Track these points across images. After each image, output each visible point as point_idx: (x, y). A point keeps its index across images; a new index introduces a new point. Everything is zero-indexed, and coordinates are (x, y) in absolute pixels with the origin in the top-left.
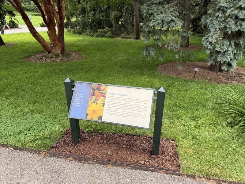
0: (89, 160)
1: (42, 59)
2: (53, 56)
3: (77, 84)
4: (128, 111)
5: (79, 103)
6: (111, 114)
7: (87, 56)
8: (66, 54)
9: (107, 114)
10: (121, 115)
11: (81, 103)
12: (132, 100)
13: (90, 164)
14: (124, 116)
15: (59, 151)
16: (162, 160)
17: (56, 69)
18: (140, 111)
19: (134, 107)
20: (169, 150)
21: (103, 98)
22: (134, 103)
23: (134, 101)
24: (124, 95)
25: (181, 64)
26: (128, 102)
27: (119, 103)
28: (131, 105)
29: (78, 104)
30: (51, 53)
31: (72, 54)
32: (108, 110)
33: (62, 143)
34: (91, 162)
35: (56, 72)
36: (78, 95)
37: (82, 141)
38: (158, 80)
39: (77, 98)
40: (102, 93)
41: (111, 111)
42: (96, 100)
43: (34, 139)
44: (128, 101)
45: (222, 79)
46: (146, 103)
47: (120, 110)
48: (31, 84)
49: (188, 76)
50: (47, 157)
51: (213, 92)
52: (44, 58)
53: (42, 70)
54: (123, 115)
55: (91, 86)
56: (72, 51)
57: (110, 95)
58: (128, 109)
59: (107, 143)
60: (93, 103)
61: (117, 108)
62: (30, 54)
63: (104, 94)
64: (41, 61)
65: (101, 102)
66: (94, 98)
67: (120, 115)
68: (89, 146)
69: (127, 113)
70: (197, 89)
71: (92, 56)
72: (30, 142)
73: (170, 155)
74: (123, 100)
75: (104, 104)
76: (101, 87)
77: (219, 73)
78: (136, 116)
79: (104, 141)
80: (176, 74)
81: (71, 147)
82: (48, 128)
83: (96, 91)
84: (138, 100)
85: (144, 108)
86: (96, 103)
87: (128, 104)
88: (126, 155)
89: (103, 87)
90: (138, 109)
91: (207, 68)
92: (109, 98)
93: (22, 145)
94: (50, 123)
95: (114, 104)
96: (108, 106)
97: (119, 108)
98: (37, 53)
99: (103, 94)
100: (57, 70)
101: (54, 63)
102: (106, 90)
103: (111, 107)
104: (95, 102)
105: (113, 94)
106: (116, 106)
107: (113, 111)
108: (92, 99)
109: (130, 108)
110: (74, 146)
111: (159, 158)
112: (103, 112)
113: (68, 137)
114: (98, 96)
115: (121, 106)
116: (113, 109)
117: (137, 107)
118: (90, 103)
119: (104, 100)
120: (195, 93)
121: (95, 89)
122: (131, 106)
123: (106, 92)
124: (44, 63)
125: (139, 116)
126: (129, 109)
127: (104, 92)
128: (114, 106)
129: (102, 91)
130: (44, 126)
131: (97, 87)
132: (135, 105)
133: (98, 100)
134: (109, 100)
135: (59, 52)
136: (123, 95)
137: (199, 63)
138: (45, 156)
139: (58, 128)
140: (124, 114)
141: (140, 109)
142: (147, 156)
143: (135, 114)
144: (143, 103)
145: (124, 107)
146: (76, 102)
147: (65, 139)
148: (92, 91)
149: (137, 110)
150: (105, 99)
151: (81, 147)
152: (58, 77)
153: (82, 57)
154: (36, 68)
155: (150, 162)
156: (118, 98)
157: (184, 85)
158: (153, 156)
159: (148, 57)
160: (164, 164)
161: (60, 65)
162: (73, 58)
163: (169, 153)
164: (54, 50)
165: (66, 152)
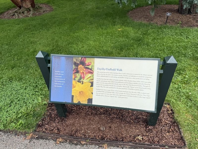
0: (82, 141)
1: (14, 14)
2: (25, 11)
3: (54, 58)
4: (124, 90)
5: (60, 83)
6: (103, 95)
7: (57, 7)
8: (37, 8)
9: (98, 95)
10: (116, 96)
11: (63, 83)
12: (130, 75)
13: (83, 145)
14: (120, 96)
15: (46, 129)
16: (161, 131)
17: (29, 26)
18: (142, 89)
19: (132, 84)
20: (165, 117)
21: (90, 75)
22: (133, 80)
23: (133, 77)
24: (118, 70)
25: (153, 10)
26: (124, 79)
27: (112, 81)
28: (129, 82)
29: (59, 85)
30: (22, 8)
31: (43, 7)
32: (99, 90)
33: (48, 119)
34: (84, 143)
35: (30, 29)
36: (56, 73)
37: (69, 113)
38: (131, 29)
39: (57, 77)
40: (88, 68)
41: (103, 91)
42: (81, 78)
43: (16, 117)
44: (124, 77)
45: (192, 22)
46: (148, 78)
47: (115, 89)
48: (7, 44)
49: (159, 21)
50: (34, 140)
51: (188, 38)
52: (16, 14)
53: (17, 27)
54: (118, 96)
55: (72, 60)
56: (43, 4)
57: (99, 71)
58: (124, 88)
59: (96, 114)
60: (79, 82)
61: (110, 87)
62: (2, 11)
63: (91, 69)
64: (14, 17)
65: (88, 80)
66: (78, 75)
67: (114, 96)
68: (78, 119)
69: (124, 93)
70: (172, 35)
71: (62, 7)
72: (13, 121)
73: (168, 124)
74: (116, 76)
75: (92, 83)
76: (85, 60)
77: (188, 15)
78: (136, 96)
79: (93, 111)
80: (148, 20)
81: (58, 122)
82: (30, 101)
83: (79, 66)
84: (137, 76)
85: (147, 85)
86: (81, 82)
87: (124, 82)
88: (120, 128)
89: (88, 61)
90: (138, 87)
91: (175, 11)
92: (98, 75)
93: (5, 126)
94: (32, 93)
95: (106, 82)
96: (98, 86)
97: (113, 87)
98: (8, 9)
99: (89, 70)
100: (31, 26)
101: (27, 18)
102: (92, 64)
103: (103, 86)
104: (81, 80)
105: (103, 69)
106: (109, 85)
107: (105, 91)
108: (76, 77)
109: (127, 86)
110: (62, 121)
111: (157, 128)
112: (92, 93)
113: (53, 109)
114: (83, 72)
115: (115, 84)
116: (105, 89)
117: (136, 85)
118: (74, 82)
119: (92, 78)
120: (171, 40)
121: (78, 63)
122: (128, 84)
123: (93, 67)
124: (17, 20)
125: (140, 96)
126: (126, 88)
127: (90, 67)
128: (106, 84)
129: (88, 65)
130: (26, 99)
131: (80, 60)
132: (133, 82)
133: (84, 78)
134: (98, 78)
135: (30, 6)
136: (116, 70)
137: (166, 6)
138: (32, 138)
139: (40, 100)
140: (121, 94)
141: (140, 87)
142: (143, 128)
143: (135, 94)
144: (145, 78)
145: (120, 85)
146: (56, 82)
147: (50, 113)
148: (74, 67)
149: (137, 89)
150: (93, 76)
151: (69, 121)
152: (33, 34)
153: (52, 9)
154: (9, 26)
155: (148, 135)
156: (110, 74)
157: (159, 32)
158: (150, 128)
159: (120, 5)
160: (165, 137)
161: (33, 20)
162: (44, 11)
163: (166, 121)
164: (24, 5)
165: (54, 130)
